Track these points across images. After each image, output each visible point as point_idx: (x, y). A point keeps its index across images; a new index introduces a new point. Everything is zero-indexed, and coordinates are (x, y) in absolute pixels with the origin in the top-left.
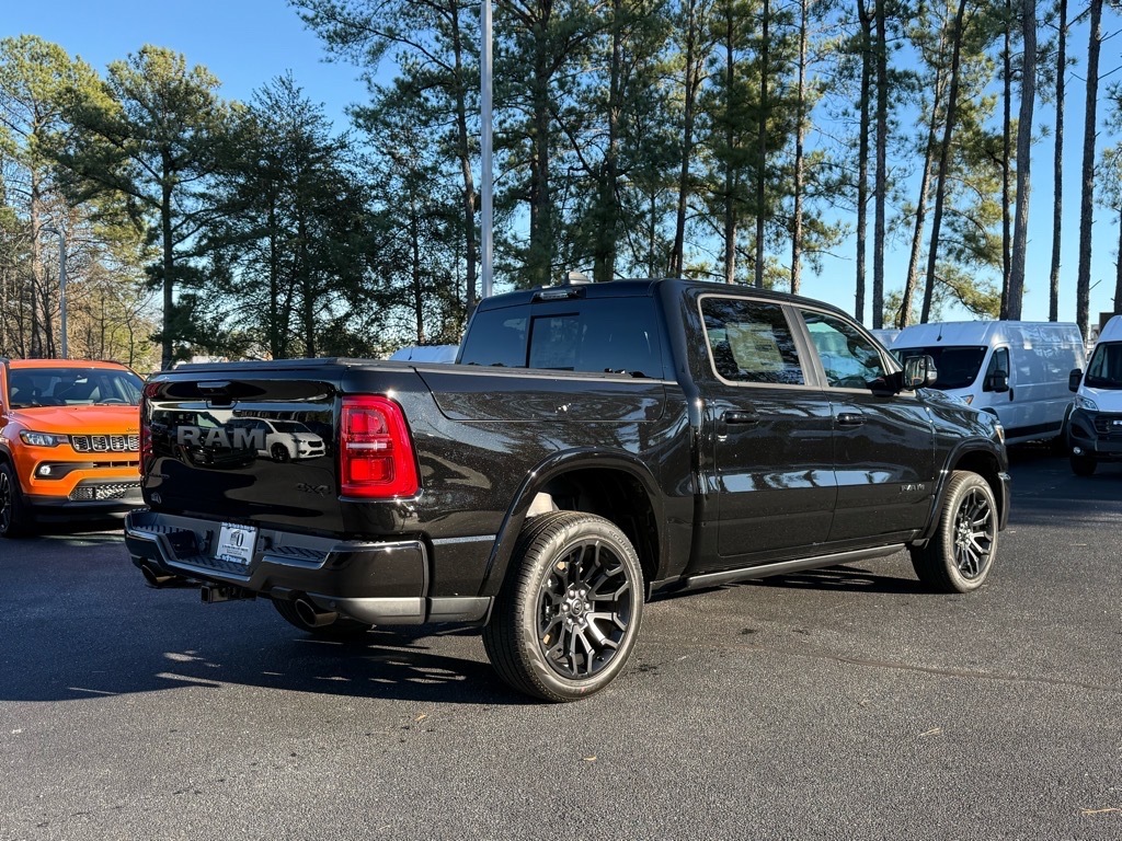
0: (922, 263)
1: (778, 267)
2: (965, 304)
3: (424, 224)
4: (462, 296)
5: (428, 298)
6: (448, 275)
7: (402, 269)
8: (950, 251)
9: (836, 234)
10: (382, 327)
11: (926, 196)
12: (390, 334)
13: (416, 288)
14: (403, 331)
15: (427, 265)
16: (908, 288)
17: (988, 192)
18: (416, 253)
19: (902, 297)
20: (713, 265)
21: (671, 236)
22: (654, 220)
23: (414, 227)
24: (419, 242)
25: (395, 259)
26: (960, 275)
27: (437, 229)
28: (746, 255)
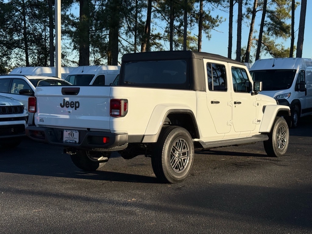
1: (192, 35)
2: (271, 54)
3: (28, 10)
4: (48, 45)
5: (31, 45)
6: (41, 35)
7: (18, 31)
9: (216, 22)
10: (9, 58)
11: (256, 5)
13: (25, 40)
14: (19, 61)
15: (30, 29)
16: (248, 46)
17: (282, 4)
18: (25, 23)
19: (246, 49)
20: (163, 34)
21: (144, 19)
22: (137, 12)
23: (24, 11)
24: (26, 19)
25: (15, 26)
26: (270, 40)
27: (35, 13)
28: (177, 29)
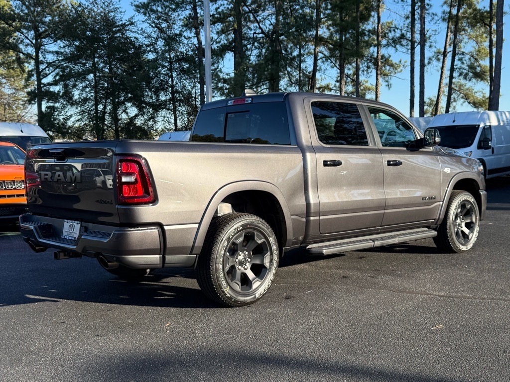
0: (446, 81)
1: (368, 85)
2: (469, 103)
3: (177, 65)
4: (198, 104)
5: (180, 105)
6: (190, 93)
7: (165, 90)
8: (461, 74)
9: (400, 66)
10: (155, 122)
11: (448, 44)
12: (160, 126)
13: (173, 100)
14: (167, 124)
15: (178, 87)
16: (439, 95)
17: (481, 42)
18: (172, 81)
19: (435, 99)
20: (333, 85)
21: (310, 69)
22: (301, 62)
23: (171, 67)
24: (174, 75)
25: (161, 84)
26: (467, 87)
27: (183, 68)
28: (351, 78)
